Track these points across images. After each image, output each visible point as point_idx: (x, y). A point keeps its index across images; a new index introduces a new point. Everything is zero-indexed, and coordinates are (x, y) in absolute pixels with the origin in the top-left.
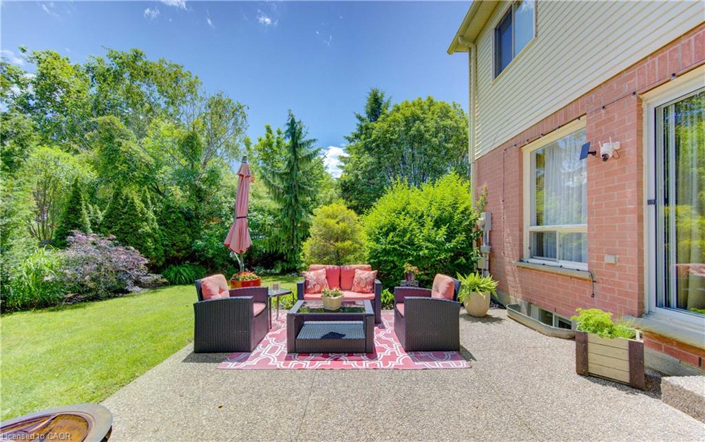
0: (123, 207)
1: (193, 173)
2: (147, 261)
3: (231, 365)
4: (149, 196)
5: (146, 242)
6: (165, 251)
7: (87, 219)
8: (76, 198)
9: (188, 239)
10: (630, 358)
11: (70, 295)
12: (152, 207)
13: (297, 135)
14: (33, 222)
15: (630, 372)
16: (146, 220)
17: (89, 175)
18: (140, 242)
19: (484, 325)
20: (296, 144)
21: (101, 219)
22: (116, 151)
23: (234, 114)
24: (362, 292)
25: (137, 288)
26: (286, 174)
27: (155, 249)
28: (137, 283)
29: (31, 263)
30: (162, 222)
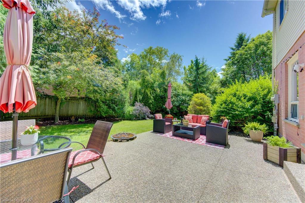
0: (146, 95)
1: (164, 83)
2: (150, 111)
3: (159, 135)
4: (152, 92)
5: (150, 105)
6: (155, 109)
7: (138, 99)
8: (136, 94)
9: (161, 105)
10: (280, 154)
11: (135, 118)
12: (152, 95)
13: (198, 65)
14: (129, 100)
15: (280, 160)
16: (151, 99)
17: (139, 87)
18: (149, 105)
19: (254, 144)
20: (198, 68)
21: (141, 99)
22: (145, 79)
23: (178, 59)
24: (203, 124)
25: (148, 118)
26: (194, 80)
27: (153, 107)
28: (148, 117)
29: (128, 109)
30: (155, 99)
